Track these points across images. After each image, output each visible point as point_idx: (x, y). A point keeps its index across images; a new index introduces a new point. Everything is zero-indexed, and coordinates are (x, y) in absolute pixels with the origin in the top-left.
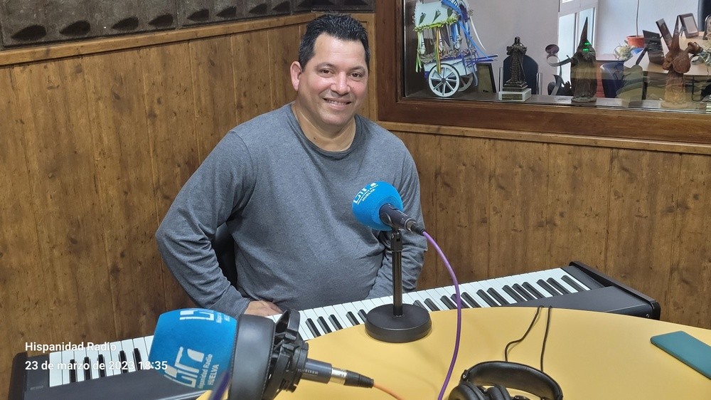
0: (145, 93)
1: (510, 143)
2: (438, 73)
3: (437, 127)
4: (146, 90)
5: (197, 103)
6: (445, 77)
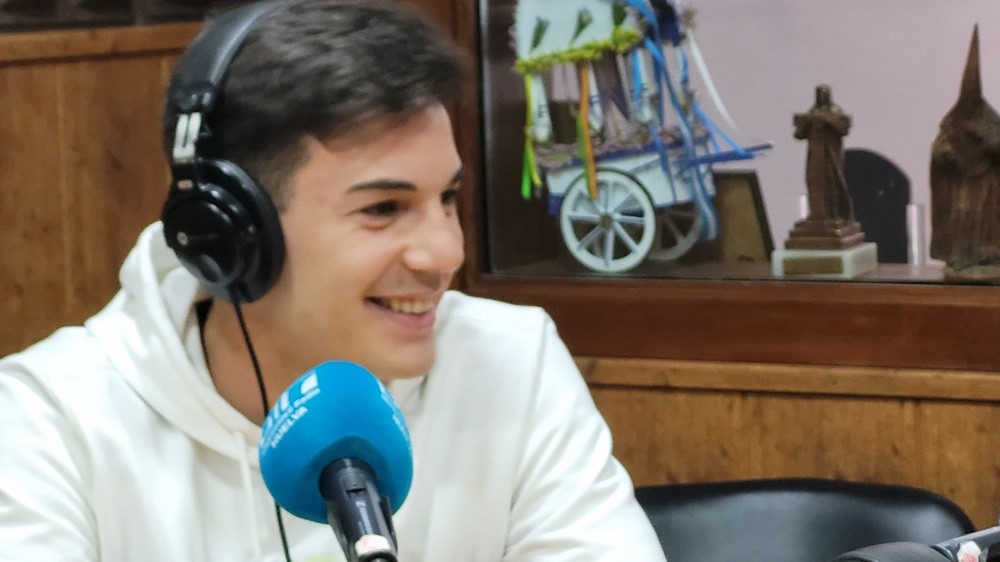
1: (804, 403)
2: (589, 199)
6: (610, 210)
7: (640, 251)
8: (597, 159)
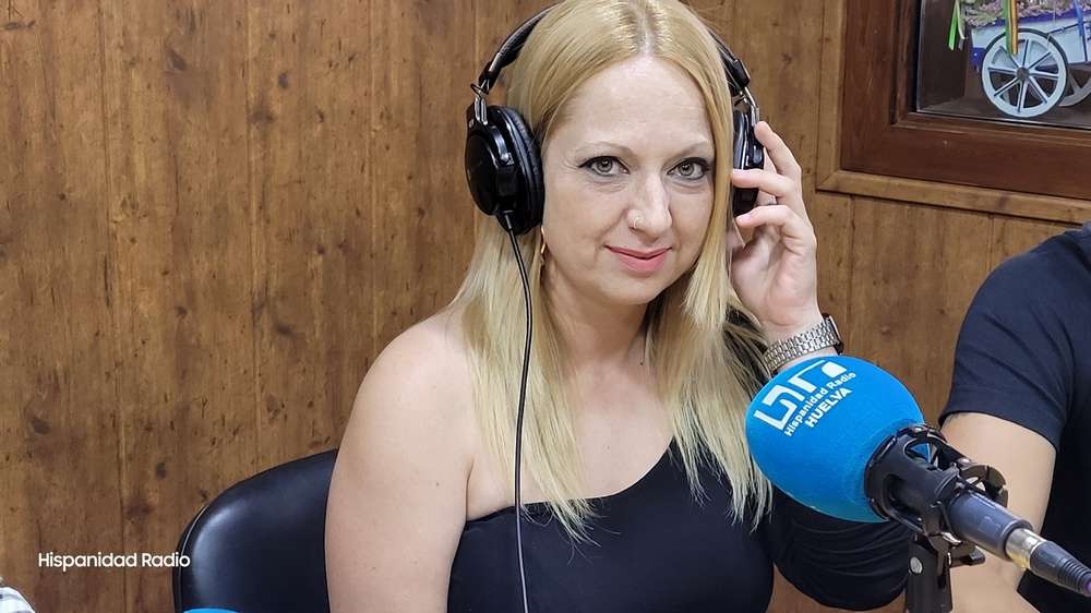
0: (250, 56)
2: (1008, 52)
3: (998, 194)
4: (253, 51)
5: (378, 93)
6: (1027, 66)
7: (1051, 101)
8: (1020, 20)
